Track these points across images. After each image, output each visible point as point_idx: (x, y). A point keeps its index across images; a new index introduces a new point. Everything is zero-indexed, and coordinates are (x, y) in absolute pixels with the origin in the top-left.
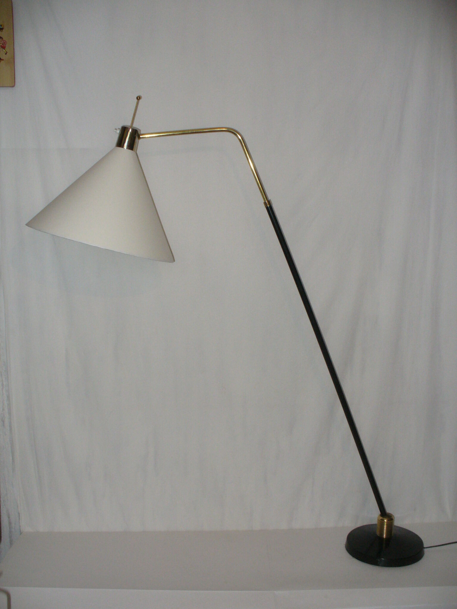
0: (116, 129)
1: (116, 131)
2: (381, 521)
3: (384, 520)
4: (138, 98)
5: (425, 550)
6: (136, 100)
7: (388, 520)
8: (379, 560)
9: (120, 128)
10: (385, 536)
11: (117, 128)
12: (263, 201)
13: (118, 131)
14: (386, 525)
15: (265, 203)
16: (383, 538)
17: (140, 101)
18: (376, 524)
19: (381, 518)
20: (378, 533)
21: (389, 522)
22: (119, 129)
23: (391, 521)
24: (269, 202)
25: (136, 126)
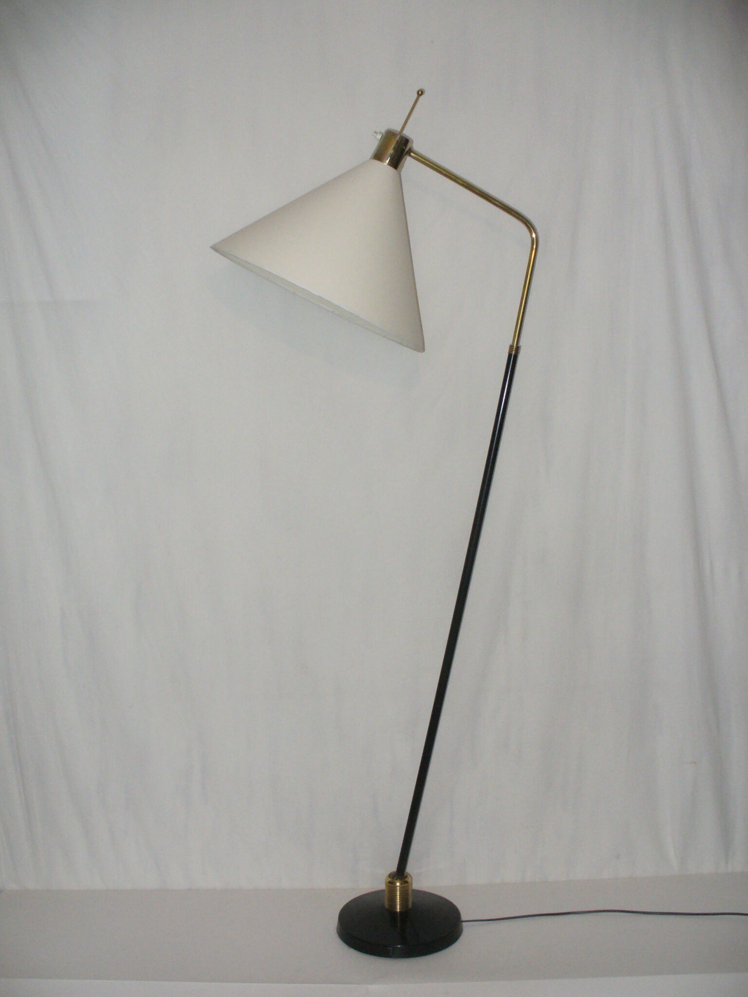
0: (376, 133)
1: (375, 135)
2: (390, 885)
3: (395, 884)
4: (420, 93)
5: (464, 924)
6: (416, 95)
7: (401, 884)
8: (391, 948)
9: (383, 131)
10: (398, 910)
11: (378, 131)
12: (511, 343)
13: (379, 137)
14: (399, 891)
15: (511, 347)
16: (397, 912)
17: (421, 98)
18: (383, 891)
19: (390, 880)
20: (386, 905)
21: (404, 885)
22: (381, 133)
23: (407, 885)
24: (518, 348)
25: (407, 133)
